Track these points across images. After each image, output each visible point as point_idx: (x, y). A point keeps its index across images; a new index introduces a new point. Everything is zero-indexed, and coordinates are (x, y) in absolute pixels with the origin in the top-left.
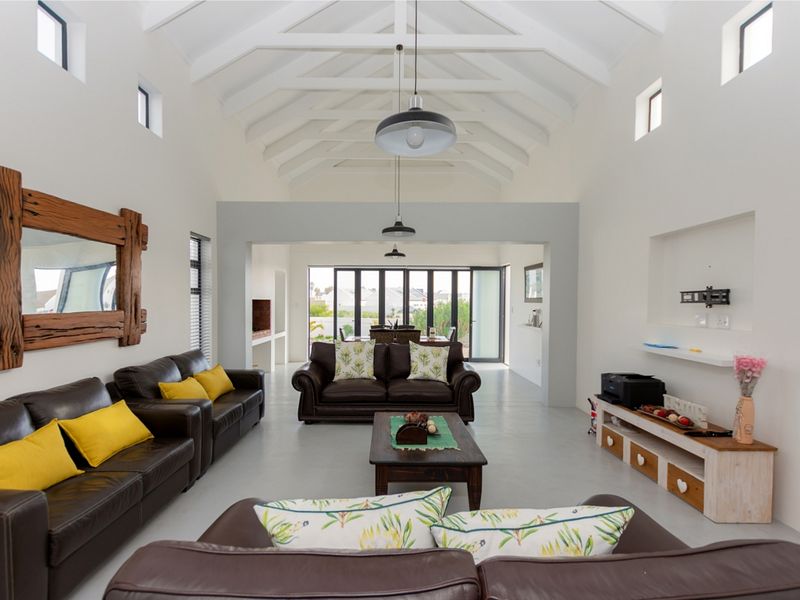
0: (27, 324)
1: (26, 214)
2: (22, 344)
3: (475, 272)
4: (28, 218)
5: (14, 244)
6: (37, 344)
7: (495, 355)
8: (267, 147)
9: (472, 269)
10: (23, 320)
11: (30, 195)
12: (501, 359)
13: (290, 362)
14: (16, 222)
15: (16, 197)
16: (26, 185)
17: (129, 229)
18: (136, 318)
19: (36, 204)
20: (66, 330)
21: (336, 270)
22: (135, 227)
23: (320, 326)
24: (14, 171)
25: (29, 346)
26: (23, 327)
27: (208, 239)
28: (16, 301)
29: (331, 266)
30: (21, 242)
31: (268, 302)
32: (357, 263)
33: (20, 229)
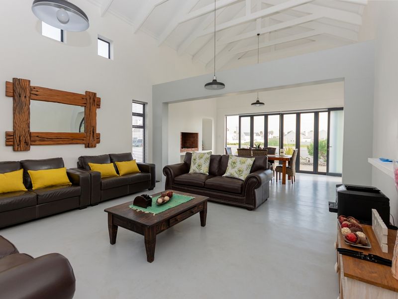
0: (32, 135)
1: (32, 95)
2: (30, 142)
3: (332, 112)
4: (33, 96)
5: (26, 106)
6: (36, 143)
8: (193, 56)
9: (329, 110)
10: (30, 134)
11: (34, 88)
14: (28, 98)
15: (28, 90)
16: (32, 84)
17: (88, 99)
18: (93, 137)
19: (37, 91)
20: (52, 139)
21: (240, 117)
22: (92, 98)
24: (26, 80)
25: (33, 143)
26: (30, 136)
27: (147, 103)
28: (27, 126)
29: (237, 115)
30: (30, 106)
31: (197, 134)
33: (29, 101)
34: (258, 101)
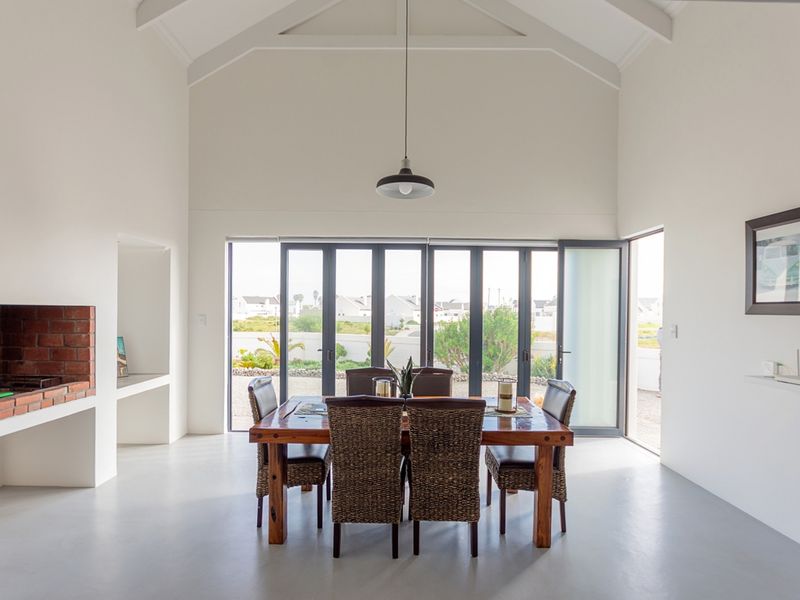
3: (568, 252)
7: (609, 421)
9: (563, 245)
12: (620, 429)
13: (189, 434)
21: (286, 248)
23: (299, 345)
29: (275, 239)
32: (327, 233)
34: (406, 170)
